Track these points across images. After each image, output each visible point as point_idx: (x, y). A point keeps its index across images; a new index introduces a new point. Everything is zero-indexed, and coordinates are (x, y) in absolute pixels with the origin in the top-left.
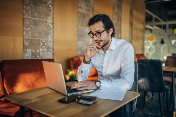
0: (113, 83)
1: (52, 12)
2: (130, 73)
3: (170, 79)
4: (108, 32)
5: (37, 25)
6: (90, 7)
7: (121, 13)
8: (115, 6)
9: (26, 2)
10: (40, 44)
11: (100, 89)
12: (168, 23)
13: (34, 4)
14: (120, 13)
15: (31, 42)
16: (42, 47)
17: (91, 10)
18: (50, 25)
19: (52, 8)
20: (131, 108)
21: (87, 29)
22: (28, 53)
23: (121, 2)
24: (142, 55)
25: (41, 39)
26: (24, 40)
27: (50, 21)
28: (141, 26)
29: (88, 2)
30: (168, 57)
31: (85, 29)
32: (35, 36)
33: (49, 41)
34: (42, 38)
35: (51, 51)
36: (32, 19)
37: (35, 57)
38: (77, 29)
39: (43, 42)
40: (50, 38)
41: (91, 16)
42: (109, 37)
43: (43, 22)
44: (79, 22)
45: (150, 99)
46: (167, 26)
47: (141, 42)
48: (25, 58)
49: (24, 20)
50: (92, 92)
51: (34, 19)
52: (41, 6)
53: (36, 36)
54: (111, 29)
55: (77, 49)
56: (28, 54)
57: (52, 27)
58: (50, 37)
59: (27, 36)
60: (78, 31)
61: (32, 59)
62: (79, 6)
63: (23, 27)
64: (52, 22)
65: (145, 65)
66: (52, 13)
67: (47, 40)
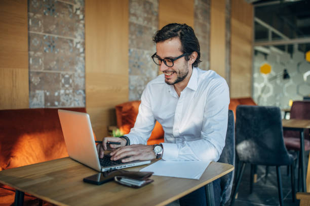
0: (186, 147)
1: (81, 23)
2: (218, 130)
3: (298, 141)
4: (187, 60)
5: (54, 47)
6: (152, 14)
7: (210, 23)
8: (199, 12)
9: (35, 6)
10: (61, 81)
11: (163, 160)
12: (296, 42)
13: (49, 9)
14: (208, 25)
15: (44, 78)
16: (63, 86)
17: (154, 18)
18: (79, 46)
19: (81, 17)
20: (221, 194)
21: (147, 54)
22: (39, 98)
23: (209, 4)
24: (250, 100)
25: (62, 72)
26: (31, 75)
27: (78, 39)
28: (247, 48)
29: (148, 6)
30: (295, 103)
31: (143, 52)
32: (50, 67)
33: (76, 75)
34: (64, 70)
35: (80, 94)
36: (44, 36)
37: (51, 105)
38: (129, 54)
39: (65, 78)
40: (79, 71)
41: (155, 30)
42: (188, 67)
43: (66, 42)
44: (132, 40)
45: (262, 179)
46: (296, 47)
47: (248, 75)
48: (32, 107)
49: (29, 38)
50: (147, 165)
51: (49, 36)
52: (63, 12)
53: (52, 66)
54: (195, 55)
55: (130, 89)
56: (37, 100)
57: (81, 50)
58: (79, 69)
59: (36, 67)
60: (130, 57)
61: (47, 107)
62: (132, 11)
63: (29, 50)
64: (82, 41)
65: (250, 116)
66: (81, 25)
67: (74, 74)
